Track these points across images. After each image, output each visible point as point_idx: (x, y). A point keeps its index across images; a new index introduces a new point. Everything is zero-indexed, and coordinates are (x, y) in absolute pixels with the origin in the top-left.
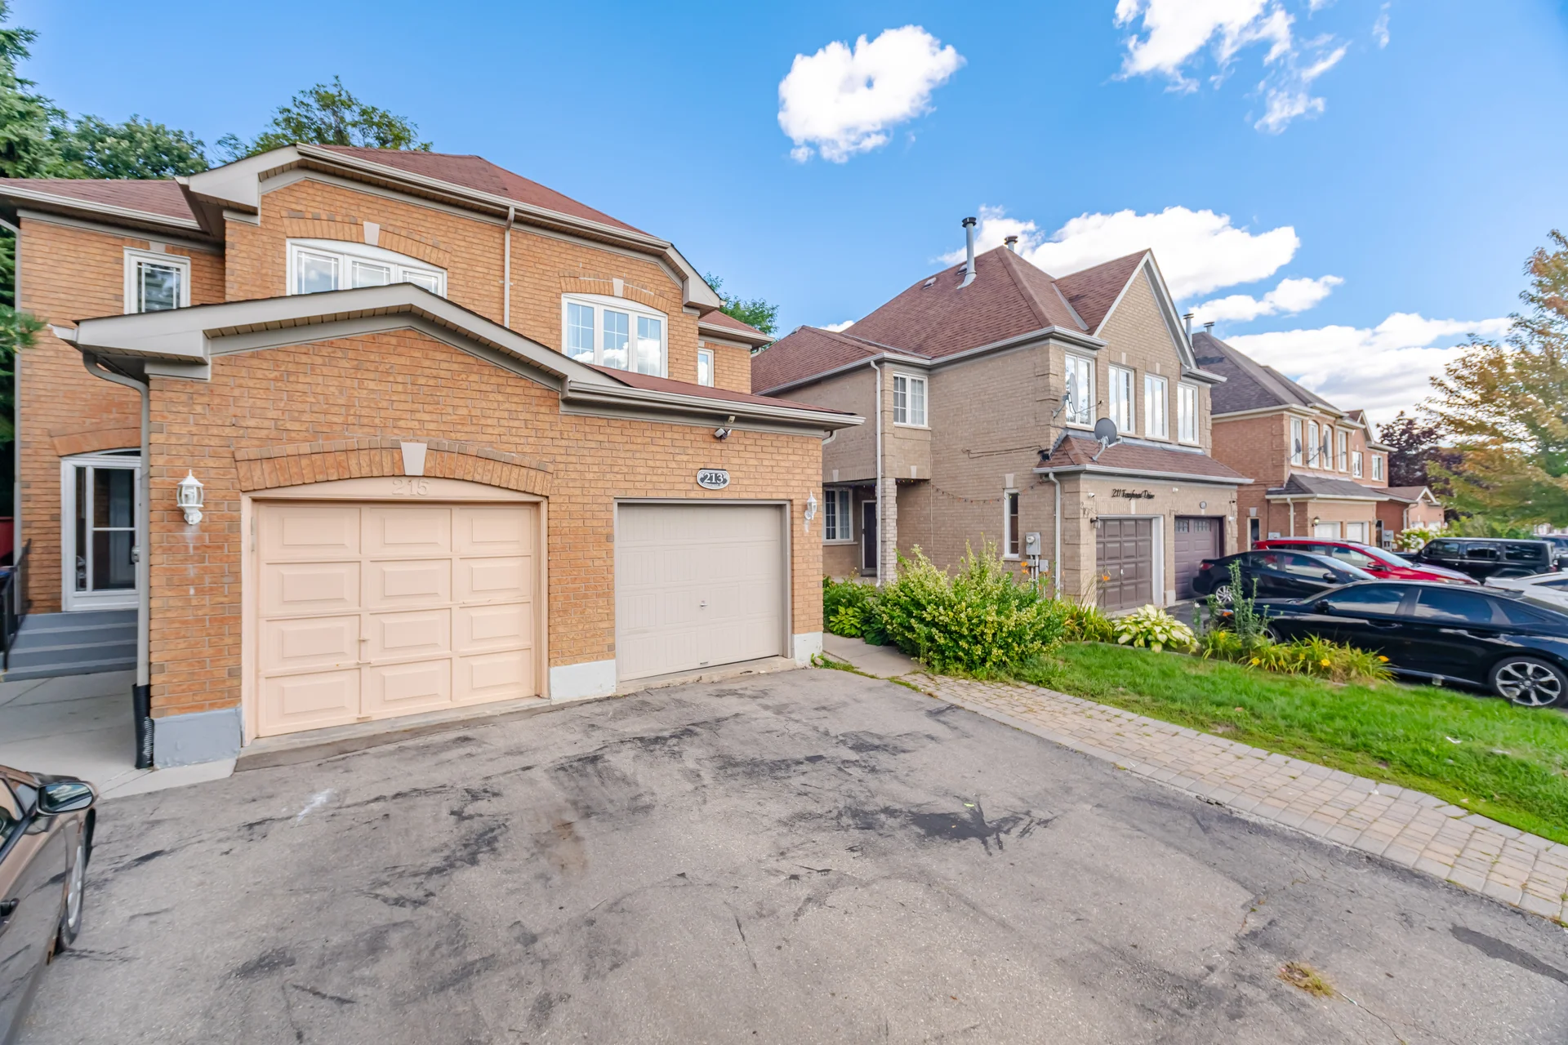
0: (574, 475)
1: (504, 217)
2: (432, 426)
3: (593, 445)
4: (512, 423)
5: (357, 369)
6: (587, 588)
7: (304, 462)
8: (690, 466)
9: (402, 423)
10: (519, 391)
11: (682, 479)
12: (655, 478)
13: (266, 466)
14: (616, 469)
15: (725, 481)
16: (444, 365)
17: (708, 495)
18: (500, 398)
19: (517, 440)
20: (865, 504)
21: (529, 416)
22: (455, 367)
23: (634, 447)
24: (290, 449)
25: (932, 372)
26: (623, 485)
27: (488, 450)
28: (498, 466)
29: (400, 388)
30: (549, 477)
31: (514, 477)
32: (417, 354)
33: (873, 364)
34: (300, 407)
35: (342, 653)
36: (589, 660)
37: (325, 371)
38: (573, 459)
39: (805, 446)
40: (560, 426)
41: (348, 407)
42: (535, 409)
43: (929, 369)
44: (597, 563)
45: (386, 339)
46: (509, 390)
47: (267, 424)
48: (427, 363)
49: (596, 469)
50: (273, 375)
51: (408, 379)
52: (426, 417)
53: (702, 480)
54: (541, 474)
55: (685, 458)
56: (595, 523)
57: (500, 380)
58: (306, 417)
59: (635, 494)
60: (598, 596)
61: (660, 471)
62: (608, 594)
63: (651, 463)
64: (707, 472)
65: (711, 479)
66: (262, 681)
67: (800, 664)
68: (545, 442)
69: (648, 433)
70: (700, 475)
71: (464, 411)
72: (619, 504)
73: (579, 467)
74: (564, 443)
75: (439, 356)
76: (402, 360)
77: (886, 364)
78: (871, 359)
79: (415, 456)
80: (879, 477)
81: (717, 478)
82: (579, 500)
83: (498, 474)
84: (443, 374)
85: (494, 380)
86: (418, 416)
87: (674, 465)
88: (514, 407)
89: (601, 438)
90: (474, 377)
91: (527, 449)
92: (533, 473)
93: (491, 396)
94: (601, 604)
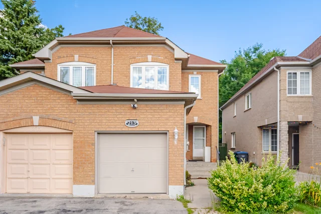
0: (81, 124)
1: (109, 44)
2: (41, 111)
3: (87, 113)
4: (62, 109)
5: (24, 97)
6: (85, 161)
7: (12, 123)
8: (123, 119)
9: (34, 111)
10: (64, 98)
11: (119, 124)
12: (109, 124)
13: (4, 124)
14: (95, 121)
15: (137, 124)
16: (44, 93)
17: (130, 129)
18: (59, 101)
19: (63, 113)
20: (294, 135)
21: (67, 106)
22: (47, 93)
23: (102, 113)
24: (9, 120)
25: (313, 67)
26: (98, 127)
27: (56, 117)
28: (58, 122)
29: (33, 101)
30: (73, 125)
31: (63, 125)
32: (37, 91)
33: (275, 69)
34: (11, 108)
35: (24, 174)
36: (86, 184)
37: (17, 99)
38: (81, 119)
39: (175, 109)
40: (77, 108)
41: (21, 107)
42: (69, 103)
43: (311, 66)
44: (89, 152)
45: (30, 88)
46: (62, 98)
47: (4, 113)
48: (40, 93)
49: (88, 121)
50: (6, 101)
51: (35, 98)
52: (40, 109)
53: (127, 124)
54: (71, 124)
55: (121, 116)
56: (88, 139)
57: (60, 96)
58: (12, 111)
59: (102, 129)
60: (89, 164)
61: (111, 121)
62: (92, 163)
63: (108, 119)
64: (129, 121)
65: (131, 123)
66: (7, 179)
67: (171, 197)
68: (72, 113)
69: (107, 108)
70: (126, 122)
71: (49, 106)
72: (98, 133)
73: (83, 121)
74: (78, 113)
75: (43, 91)
76: (34, 93)
77: (281, 67)
78: (274, 67)
79: (36, 120)
80: (278, 121)
81: (133, 123)
82: (83, 132)
83: (58, 124)
84: (44, 96)
85: (58, 96)
86: (38, 108)
87: (116, 119)
88: (63, 103)
89: (90, 111)
90: (52, 96)
91: (67, 116)
92: (68, 124)
93: (57, 101)
94: (89, 166)
